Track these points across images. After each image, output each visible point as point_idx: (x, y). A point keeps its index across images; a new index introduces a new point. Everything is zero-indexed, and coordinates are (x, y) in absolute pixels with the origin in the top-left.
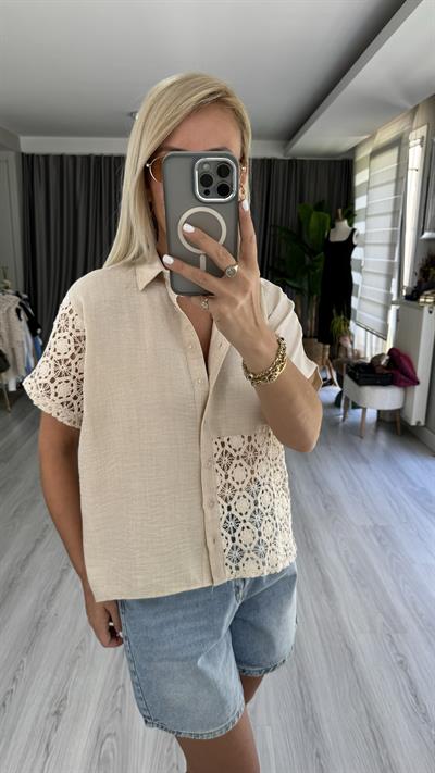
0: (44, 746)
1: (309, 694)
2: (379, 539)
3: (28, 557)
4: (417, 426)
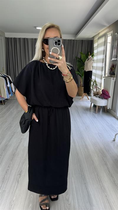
0: (17, 181)
1: (82, 170)
3: (10, 139)
4: (110, 109)
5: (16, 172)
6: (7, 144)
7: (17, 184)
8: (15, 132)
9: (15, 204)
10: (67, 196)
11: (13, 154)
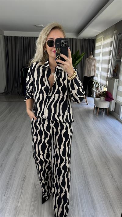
0: (21, 187)
2: (102, 140)
3: (12, 144)
4: (112, 111)
5: (19, 178)
6: (9, 149)
7: (21, 191)
8: (17, 136)
9: (20, 211)
10: (72, 201)
11: (16, 159)
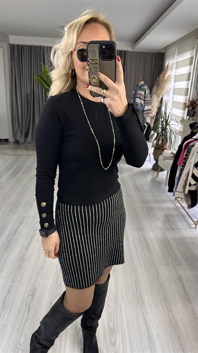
0: (27, 308)
1: (140, 289)
2: (170, 226)
3: (16, 230)
5: (26, 292)
6: (11, 239)
7: (26, 314)
8: (25, 216)
10: (114, 336)
11: (21, 257)
